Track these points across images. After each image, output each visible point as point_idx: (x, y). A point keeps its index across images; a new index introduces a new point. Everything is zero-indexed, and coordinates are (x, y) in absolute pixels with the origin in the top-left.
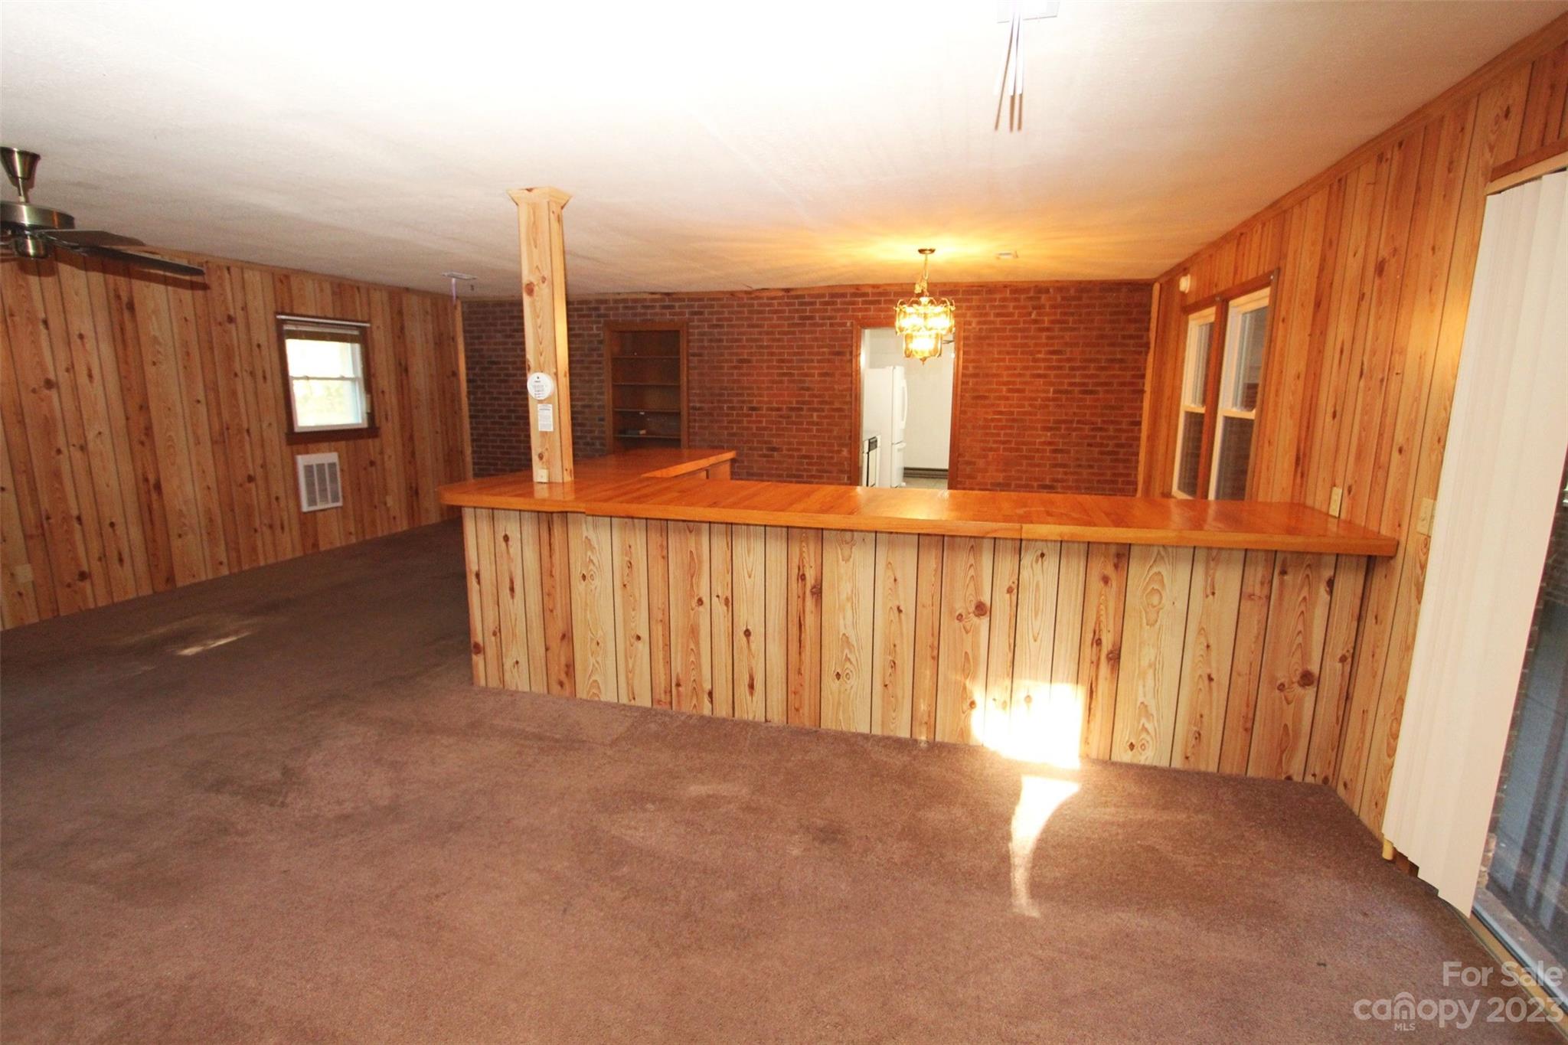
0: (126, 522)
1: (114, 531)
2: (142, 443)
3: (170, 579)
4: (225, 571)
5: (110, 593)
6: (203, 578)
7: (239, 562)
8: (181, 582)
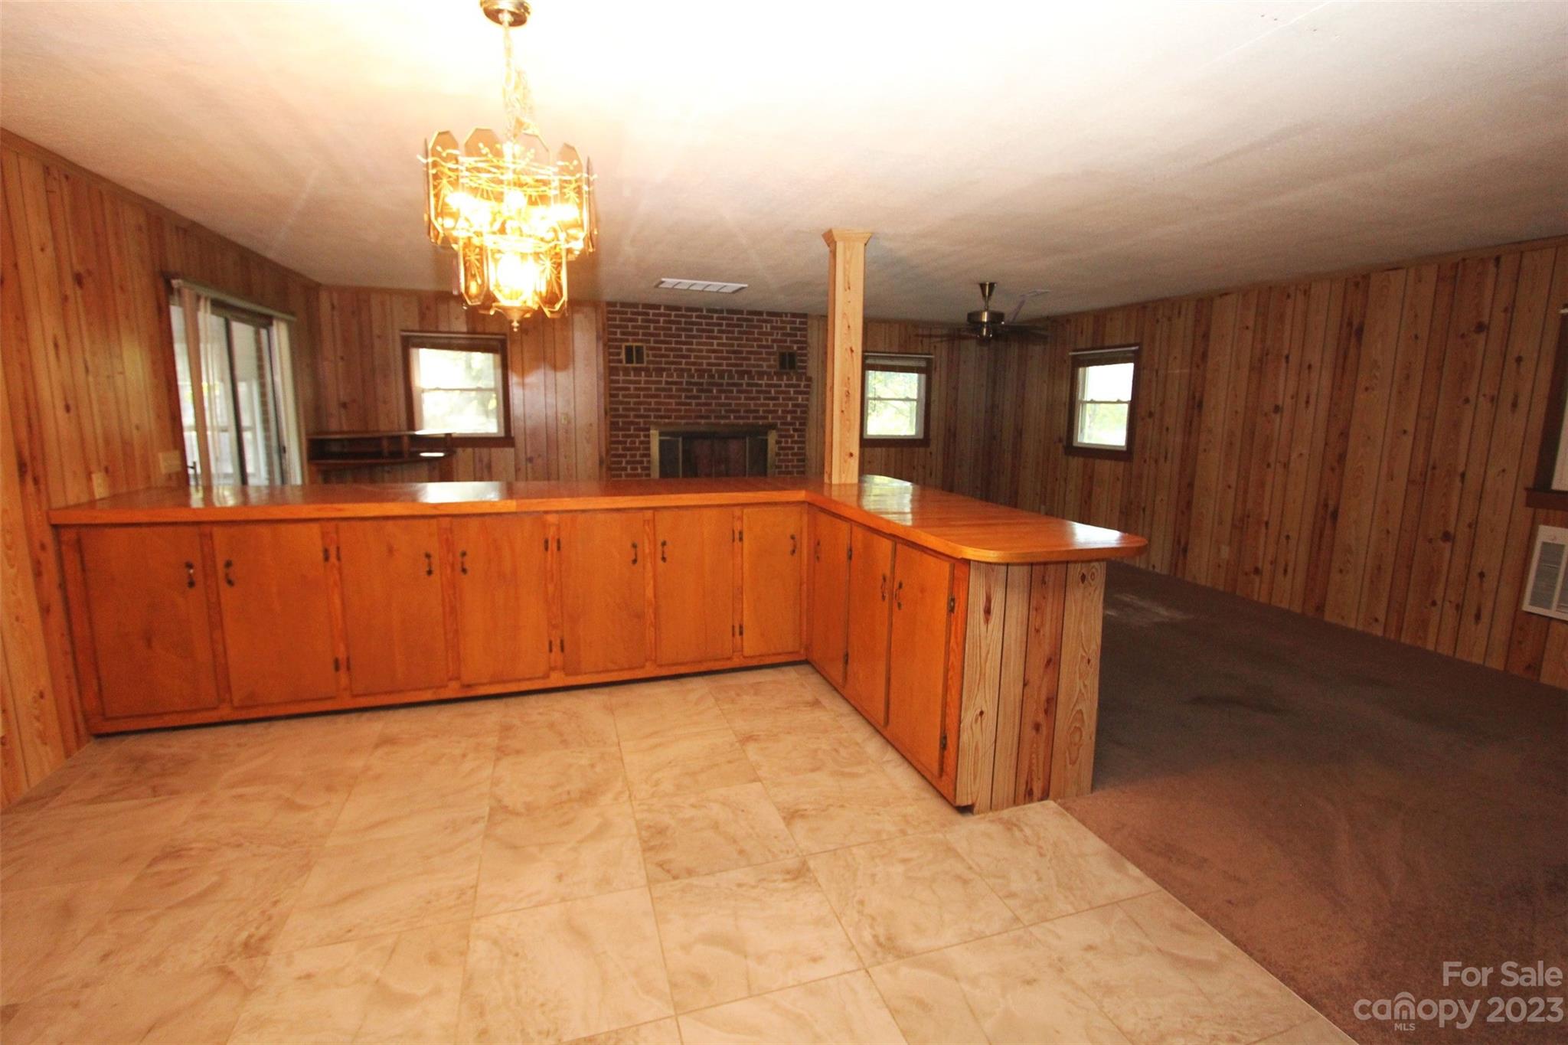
0: (1299, 539)
1: (1288, 542)
2: (1333, 469)
3: (1320, 608)
4: (1378, 631)
5: (1270, 594)
6: (1352, 625)
7: (1400, 630)
8: (1329, 617)
